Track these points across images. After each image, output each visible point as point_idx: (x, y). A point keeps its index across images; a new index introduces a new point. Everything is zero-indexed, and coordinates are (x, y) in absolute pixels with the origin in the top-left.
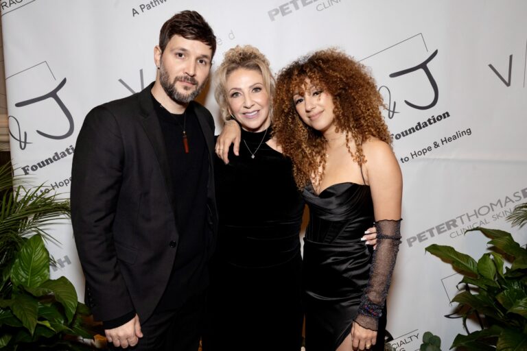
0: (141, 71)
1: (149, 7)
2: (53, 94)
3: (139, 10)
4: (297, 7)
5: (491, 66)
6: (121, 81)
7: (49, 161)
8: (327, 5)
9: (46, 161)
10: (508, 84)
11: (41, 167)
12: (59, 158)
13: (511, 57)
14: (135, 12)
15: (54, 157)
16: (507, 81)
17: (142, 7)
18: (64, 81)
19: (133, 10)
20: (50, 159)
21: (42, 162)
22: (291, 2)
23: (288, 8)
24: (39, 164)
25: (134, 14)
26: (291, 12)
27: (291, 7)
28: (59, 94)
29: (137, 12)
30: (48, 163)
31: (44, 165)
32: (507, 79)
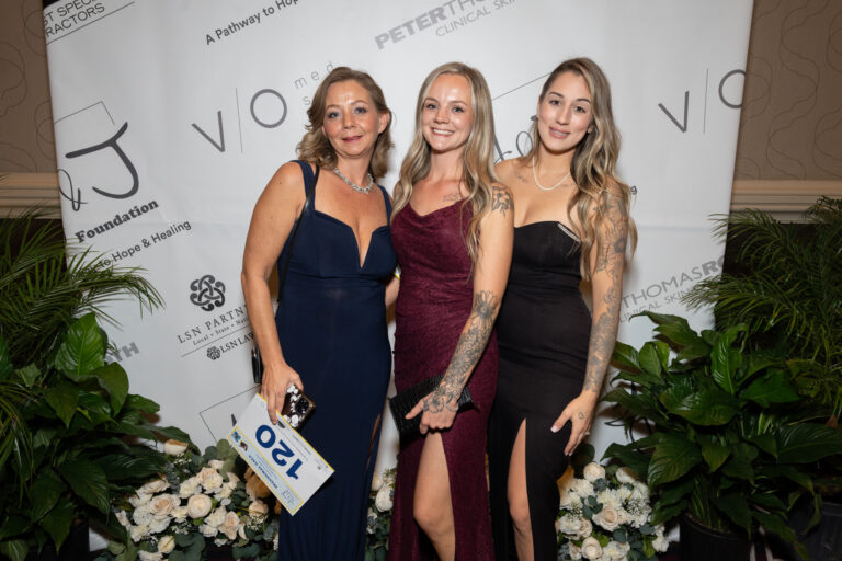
0: (219, 113)
1: (227, 33)
2: (112, 143)
3: (214, 36)
4: (411, 32)
5: (661, 106)
6: (194, 125)
7: (109, 226)
8: (450, 28)
9: (106, 225)
10: (684, 129)
11: (99, 232)
12: (121, 222)
13: (687, 94)
14: (209, 39)
15: (115, 222)
16: (682, 125)
17: (218, 33)
18: (125, 127)
19: (208, 36)
20: (110, 223)
21: (101, 227)
22: (405, 25)
23: (400, 33)
24: (96, 229)
25: (208, 41)
26: (404, 37)
27: (405, 30)
28: (119, 142)
29: (212, 39)
30: (108, 228)
31: (103, 230)
32: (682, 123)
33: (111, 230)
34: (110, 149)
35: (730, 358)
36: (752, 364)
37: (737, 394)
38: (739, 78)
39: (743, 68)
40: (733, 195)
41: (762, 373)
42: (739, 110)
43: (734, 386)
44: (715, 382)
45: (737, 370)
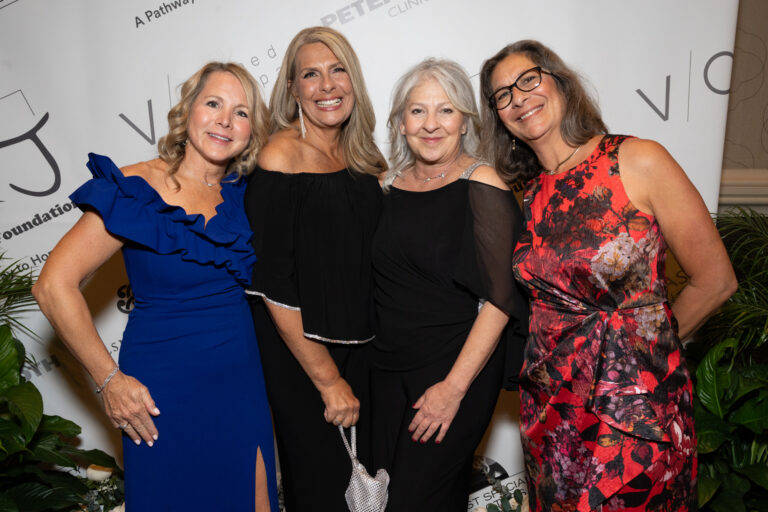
0: (150, 103)
1: (158, 15)
2: (32, 135)
3: (144, 18)
4: (361, 12)
5: (639, 92)
6: (122, 116)
7: (27, 226)
8: (403, 8)
9: (24, 225)
10: (665, 118)
11: (16, 234)
12: (41, 222)
13: (668, 78)
14: (139, 22)
15: (34, 221)
16: (663, 112)
17: (148, 14)
18: (46, 118)
19: (137, 18)
20: (28, 223)
21: (18, 228)
22: (354, 5)
23: (349, 13)
24: (13, 230)
25: (137, 24)
26: (353, 18)
27: (353, 10)
28: (39, 134)
29: (141, 22)
30: (26, 229)
31: (21, 231)
32: (663, 111)
33: (30, 230)
34: (29, 142)
35: (718, 376)
36: (741, 385)
37: (726, 418)
38: (727, 61)
39: (730, 49)
40: (722, 185)
41: (754, 394)
42: (726, 97)
43: (723, 409)
44: (701, 404)
45: (726, 392)
